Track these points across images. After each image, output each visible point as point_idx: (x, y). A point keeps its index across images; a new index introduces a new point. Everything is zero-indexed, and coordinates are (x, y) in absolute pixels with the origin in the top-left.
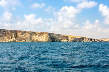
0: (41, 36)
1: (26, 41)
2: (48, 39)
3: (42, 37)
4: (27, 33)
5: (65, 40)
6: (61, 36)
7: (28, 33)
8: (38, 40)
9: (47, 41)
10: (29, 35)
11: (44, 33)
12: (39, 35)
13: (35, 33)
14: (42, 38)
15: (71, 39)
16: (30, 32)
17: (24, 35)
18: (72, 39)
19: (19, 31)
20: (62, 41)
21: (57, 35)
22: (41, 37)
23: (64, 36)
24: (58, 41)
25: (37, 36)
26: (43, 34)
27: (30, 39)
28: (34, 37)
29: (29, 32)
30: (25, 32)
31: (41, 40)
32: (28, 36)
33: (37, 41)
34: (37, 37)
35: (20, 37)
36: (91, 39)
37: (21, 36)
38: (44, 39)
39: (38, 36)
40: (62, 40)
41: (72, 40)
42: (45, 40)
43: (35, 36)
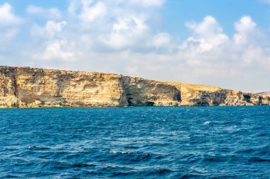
0: (95, 86)
1: (43, 103)
2: (118, 98)
3: (99, 88)
4: (47, 77)
5: (165, 101)
6: (153, 86)
7: (50, 75)
8: (85, 101)
9: (116, 103)
10: (55, 81)
11: (105, 77)
12: (89, 83)
13: (72, 77)
14: (97, 92)
15: (189, 95)
16: (59, 72)
17: (39, 81)
18: (194, 97)
19: (21, 69)
20: (157, 103)
21: (141, 81)
22: (93, 90)
23: (161, 86)
24: (143, 105)
25: (80, 88)
26: (103, 80)
27: (58, 96)
28: (72, 89)
29: (54, 72)
30: (41, 73)
31: (94, 101)
32: (52, 85)
33: (82, 104)
34: (82, 89)
35: (27, 90)
36: (247, 97)
37: (29, 85)
38: (104, 96)
39: (85, 87)
40: (155, 99)
41: (194, 100)
42: (109, 102)
43: (74, 86)
